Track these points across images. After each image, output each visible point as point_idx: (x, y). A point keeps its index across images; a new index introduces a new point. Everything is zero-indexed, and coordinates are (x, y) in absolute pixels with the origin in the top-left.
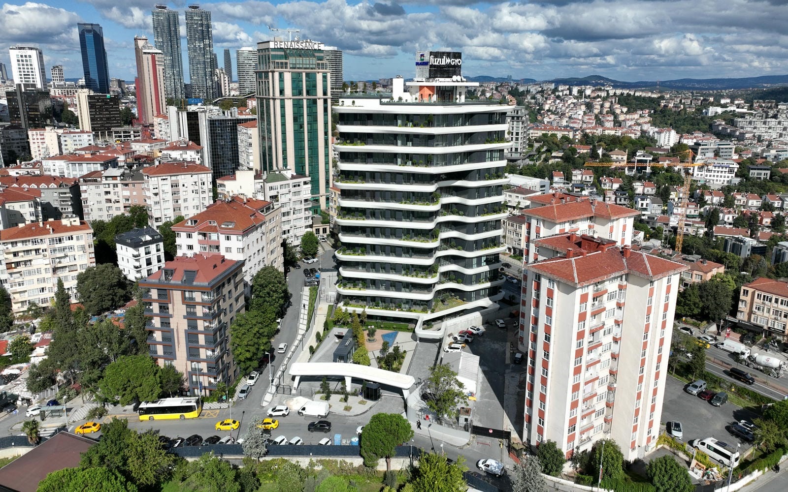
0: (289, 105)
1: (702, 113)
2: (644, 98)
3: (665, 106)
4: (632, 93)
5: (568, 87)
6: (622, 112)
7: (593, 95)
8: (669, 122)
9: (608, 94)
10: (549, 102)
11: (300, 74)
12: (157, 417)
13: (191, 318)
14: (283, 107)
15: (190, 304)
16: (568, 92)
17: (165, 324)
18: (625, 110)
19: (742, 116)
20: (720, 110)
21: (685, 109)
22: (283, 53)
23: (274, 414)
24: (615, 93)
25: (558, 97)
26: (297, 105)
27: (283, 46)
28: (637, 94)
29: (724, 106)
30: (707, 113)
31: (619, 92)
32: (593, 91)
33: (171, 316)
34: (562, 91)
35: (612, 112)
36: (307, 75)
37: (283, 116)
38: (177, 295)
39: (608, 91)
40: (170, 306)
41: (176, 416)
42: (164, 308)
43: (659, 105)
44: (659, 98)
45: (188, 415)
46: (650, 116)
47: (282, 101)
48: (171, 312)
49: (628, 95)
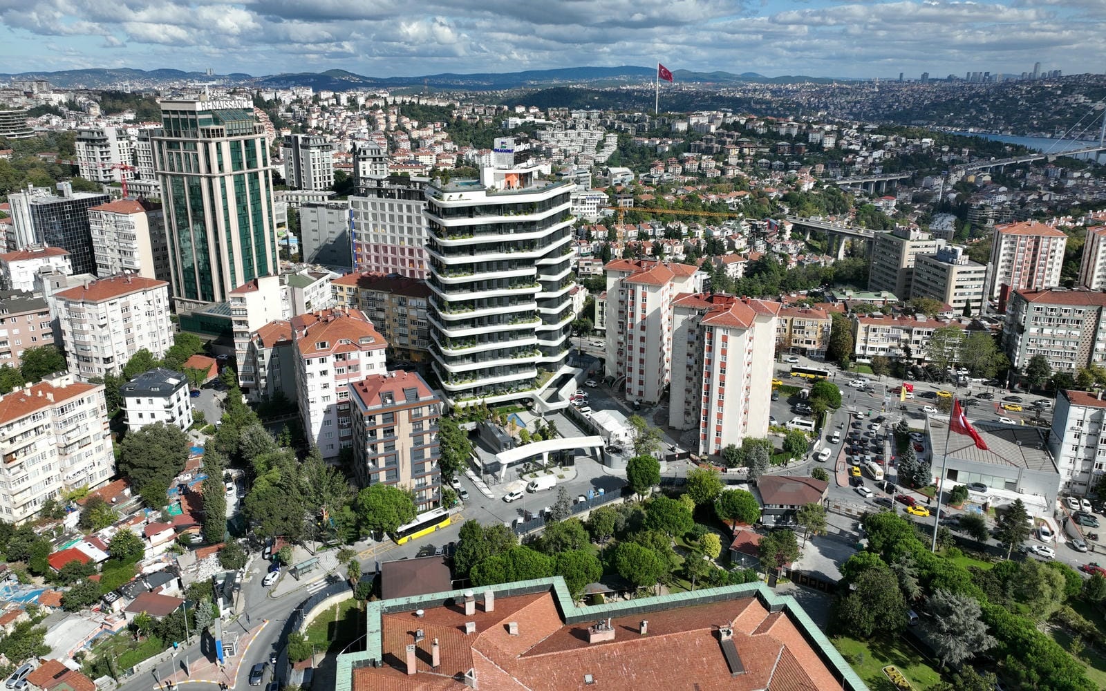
0: (230, 182)
1: (501, 125)
2: (431, 107)
3: (458, 117)
4: (415, 101)
5: (332, 94)
6: (413, 127)
7: (369, 105)
8: (468, 137)
9: (386, 102)
10: (314, 116)
11: (238, 142)
12: (414, 536)
13: (417, 435)
14: (223, 186)
15: (416, 421)
16: (334, 101)
17: (390, 447)
18: (416, 124)
19: (543, 127)
20: (519, 121)
21: (481, 120)
22: (210, 116)
23: (513, 498)
24: (394, 102)
25: (323, 108)
26: (239, 182)
27: (211, 108)
28: (422, 102)
29: (521, 116)
30: (507, 125)
31: (399, 100)
32: (367, 100)
33: (397, 438)
34: (327, 99)
35: (401, 128)
36: (246, 142)
37: (225, 197)
38: (403, 416)
39: (385, 99)
40: (396, 428)
41: (432, 529)
42: (389, 431)
43: (451, 116)
44: (448, 107)
45: (442, 525)
46: (444, 130)
47: (223, 177)
48: (396, 433)
49: (412, 104)
